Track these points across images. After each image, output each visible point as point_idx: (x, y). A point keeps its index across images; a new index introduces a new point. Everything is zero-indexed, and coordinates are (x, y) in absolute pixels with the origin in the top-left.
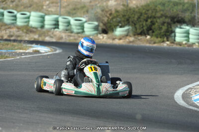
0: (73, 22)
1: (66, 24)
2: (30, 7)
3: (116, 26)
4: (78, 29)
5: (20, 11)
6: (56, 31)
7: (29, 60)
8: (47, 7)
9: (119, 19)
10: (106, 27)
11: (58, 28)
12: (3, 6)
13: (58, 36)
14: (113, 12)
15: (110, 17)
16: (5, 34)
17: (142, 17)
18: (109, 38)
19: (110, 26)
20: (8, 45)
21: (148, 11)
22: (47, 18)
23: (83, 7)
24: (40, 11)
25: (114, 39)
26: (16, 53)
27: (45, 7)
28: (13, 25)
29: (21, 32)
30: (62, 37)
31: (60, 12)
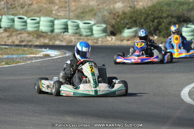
0: (81, 25)
1: (75, 28)
2: (40, 12)
3: (124, 28)
4: (87, 32)
5: (31, 17)
6: (66, 35)
7: (39, 64)
8: (57, 12)
9: (126, 21)
10: (114, 29)
11: (68, 32)
12: (13, 12)
13: (67, 40)
14: (121, 14)
15: (118, 20)
16: (16, 40)
17: (149, 18)
18: (117, 39)
19: (118, 28)
20: (19, 50)
21: (154, 11)
22: (56, 22)
23: (91, 11)
24: (49, 16)
25: (122, 41)
26: (27, 58)
27: (54, 12)
28: (24, 30)
29: (31, 37)
30: (72, 41)
31: (69, 16)
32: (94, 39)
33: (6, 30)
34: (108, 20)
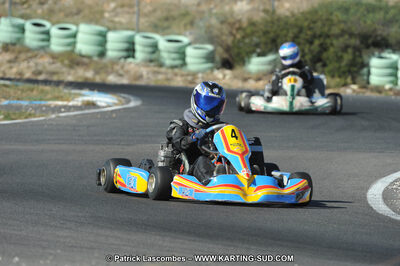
0: (163, 44)
1: (150, 49)
2: (79, 12)
3: (250, 54)
4: (174, 59)
5: (58, 22)
6: (131, 63)
7: (74, 122)
8: (112, 14)
9: (255, 39)
10: (231, 55)
11: (133, 57)
12: (23, 11)
13: (132, 73)
14: (245, 24)
15: (238, 36)
16: (26, 68)
17: (302, 36)
18: (235, 77)
19: (239, 54)
20: (32, 90)
21: (315, 22)
22: (111, 36)
23: (184, 15)
24: (97, 22)
25: (245, 80)
26: (48, 107)
27: (107, 15)
28: (44, 50)
29: (58, 65)
30: (141, 77)
31: (138, 24)
32: (188, 75)
33: (6, 47)
34: (217, 37)
